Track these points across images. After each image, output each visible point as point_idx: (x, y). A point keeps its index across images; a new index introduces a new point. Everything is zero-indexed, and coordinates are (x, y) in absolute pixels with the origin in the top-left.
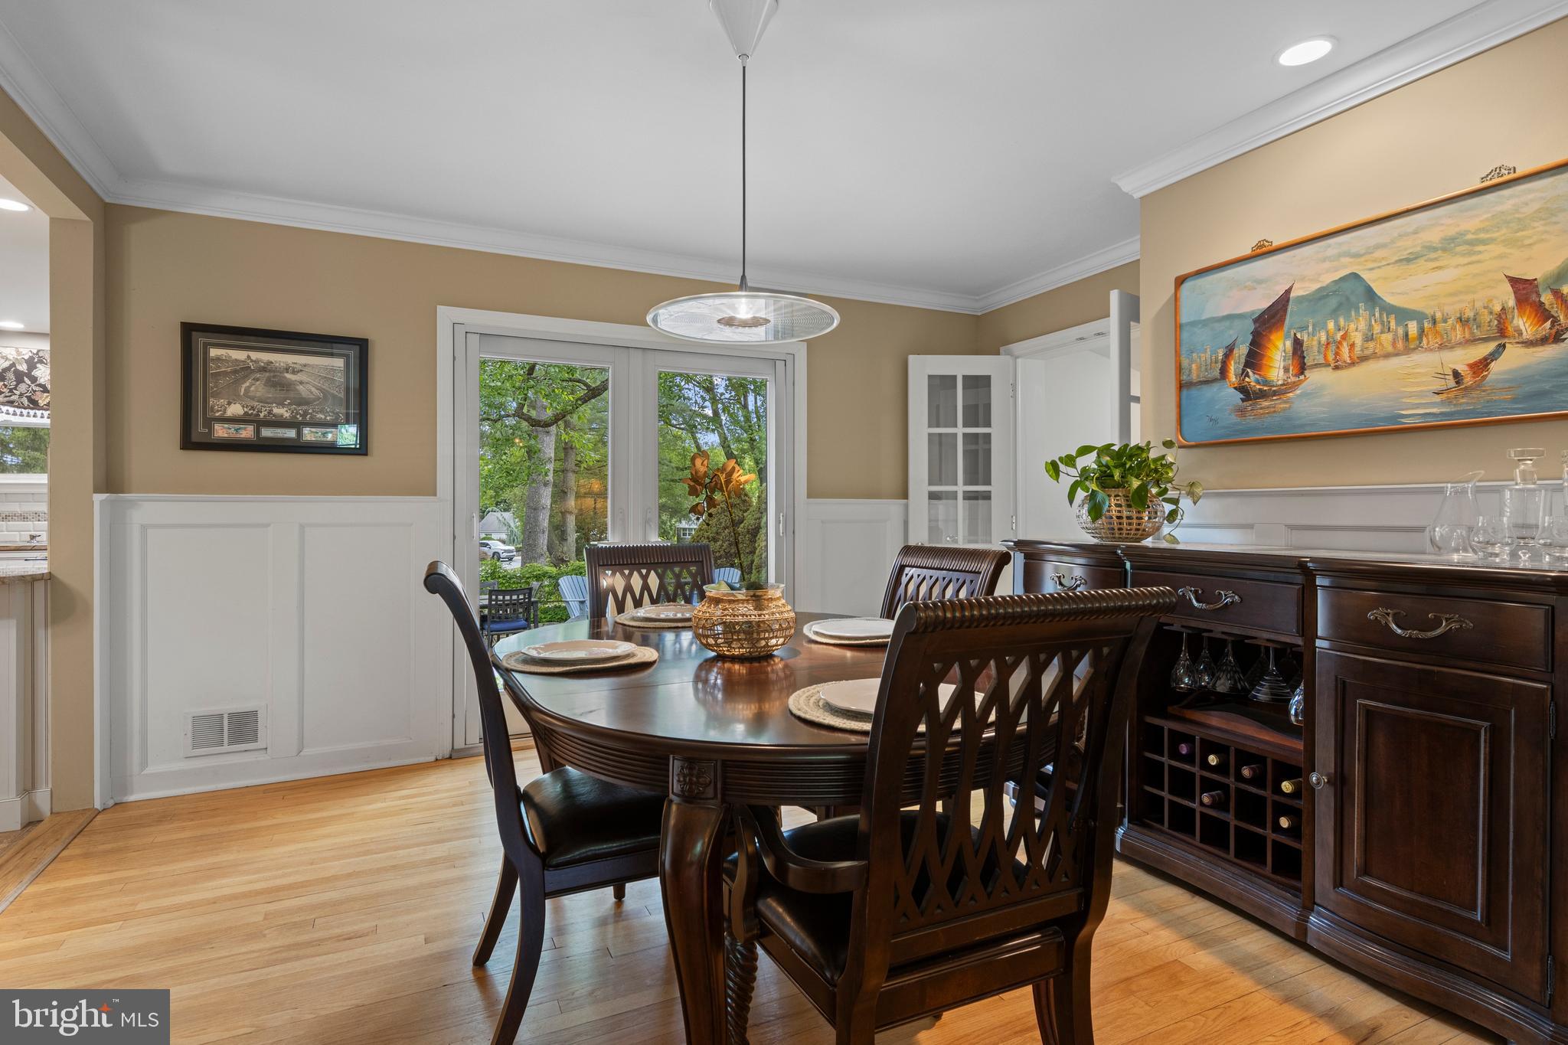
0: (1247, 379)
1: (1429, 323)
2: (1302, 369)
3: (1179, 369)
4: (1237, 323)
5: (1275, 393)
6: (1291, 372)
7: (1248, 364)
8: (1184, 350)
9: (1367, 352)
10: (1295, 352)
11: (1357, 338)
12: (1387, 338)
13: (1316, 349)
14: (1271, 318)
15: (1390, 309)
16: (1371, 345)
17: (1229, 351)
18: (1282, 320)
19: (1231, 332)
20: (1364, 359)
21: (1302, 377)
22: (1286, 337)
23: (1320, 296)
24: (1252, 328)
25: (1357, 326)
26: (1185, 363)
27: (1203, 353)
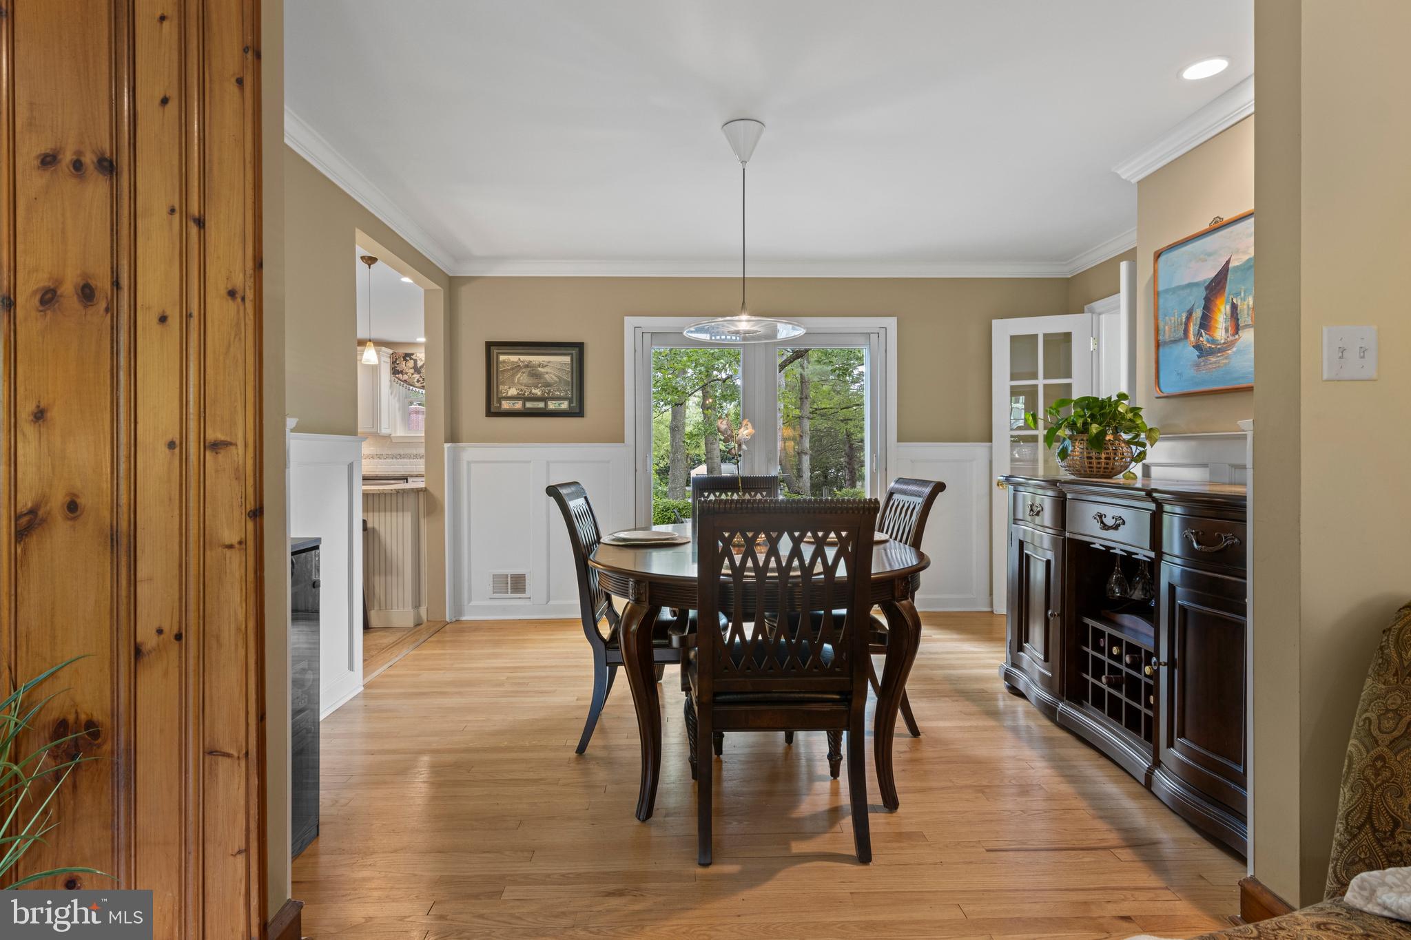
0: (1201, 339)
2: (1236, 329)
3: (1156, 330)
4: (1194, 290)
5: (1219, 351)
6: (1230, 332)
7: (1202, 326)
8: (1161, 312)
10: (1232, 315)
13: (1246, 312)
14: (1216, 286)
17: (1190, 313)
18: (1224, 288)
19: (1191, 298)
21: (1237, 337)
22: (1227, 302)
23: (1246, 267)
24: (1204, 294)
26: (1160, 325)
27: (1174, 318)
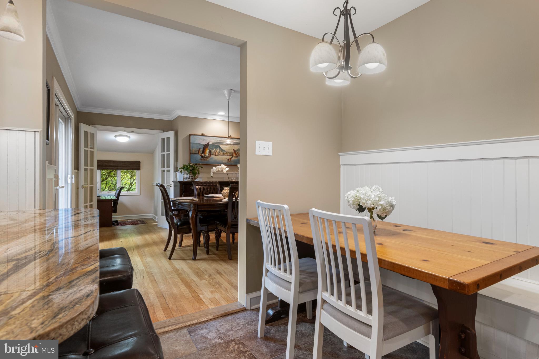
1: (226, 152)
2: (211, 155)
4: (201, 145)
7: (202, 152)
9: (219, 154)
10: (210, 152)
11: (218, 152)
12: (221, 153)
14: (206, 146)
15: (222, 149)
16: (219, 153)
17: (199, 149)
18: (208, 147)
20: (219, 155)
22: (209, 149)
24: (203, 147)
25: (218, 150)
27: (195, 149)
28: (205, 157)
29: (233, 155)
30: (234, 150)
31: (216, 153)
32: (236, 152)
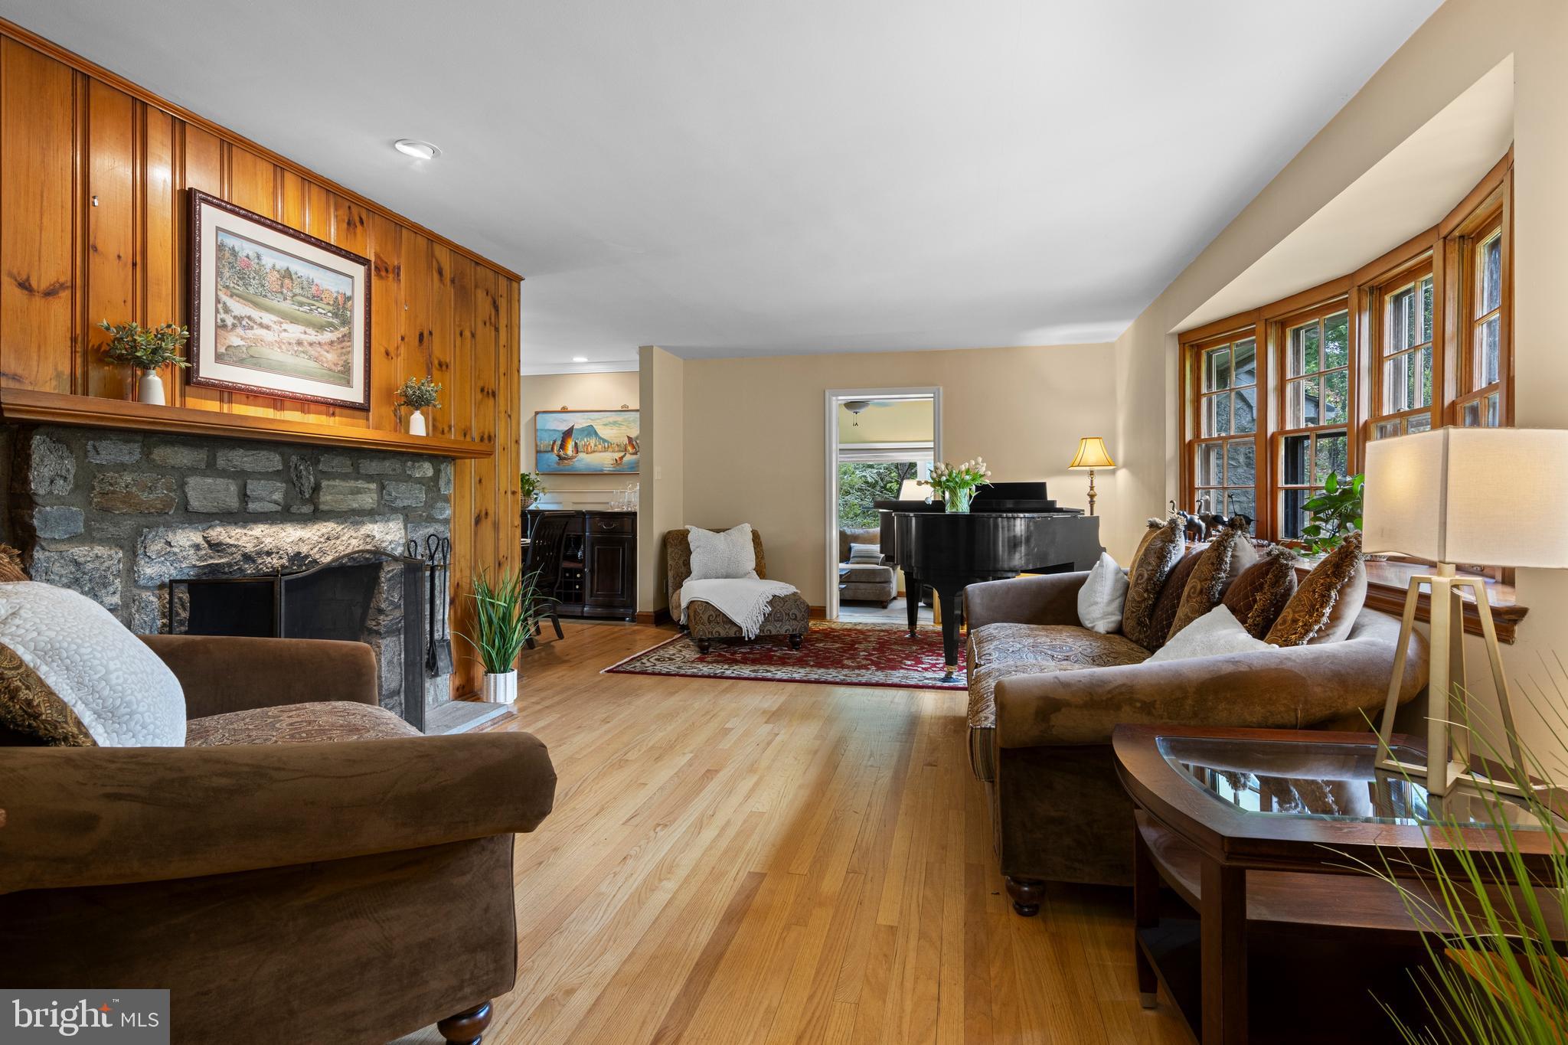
0: (560, 453)
1: (610, 444)
2: (577, 452)
3: (536, 445)
5: (569, 458)
6: (574, 452)
7: (560, 448)
8: (538, 438)
9: (595, 450)
10: (575, 446)
11: (592, 445)
12: (600, 446)
13: (581, 446)
14: (568, 434)
15: (600, 438)
16: (596, 448)
17: (554, 441)
18: (571, 435)
19: (555, 435)
20: (594, 452)
21: (577, 454)
22: (572, 441)
23: (582, 430)
24: (562, 435)
25: (593, 441)
26: (539, 443)
27: (546, 442)
28: (565, 459)
29: (626, 450)
30: (628, 437)
31: (589, 448)
32: (634, 443)
